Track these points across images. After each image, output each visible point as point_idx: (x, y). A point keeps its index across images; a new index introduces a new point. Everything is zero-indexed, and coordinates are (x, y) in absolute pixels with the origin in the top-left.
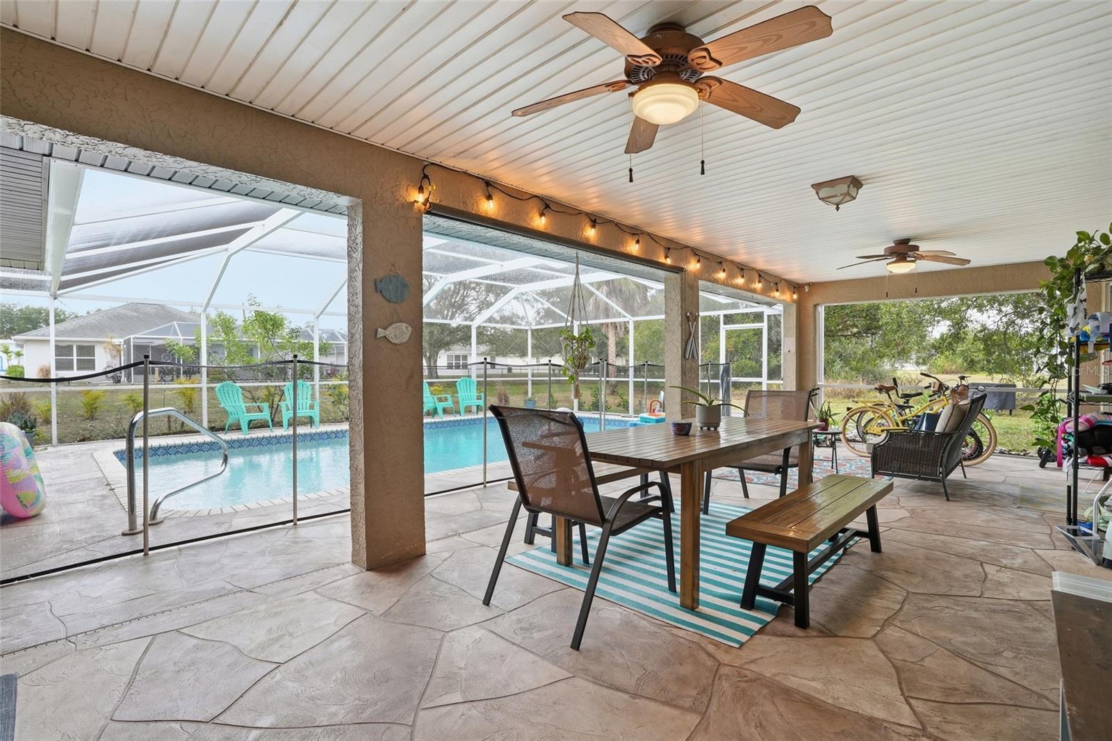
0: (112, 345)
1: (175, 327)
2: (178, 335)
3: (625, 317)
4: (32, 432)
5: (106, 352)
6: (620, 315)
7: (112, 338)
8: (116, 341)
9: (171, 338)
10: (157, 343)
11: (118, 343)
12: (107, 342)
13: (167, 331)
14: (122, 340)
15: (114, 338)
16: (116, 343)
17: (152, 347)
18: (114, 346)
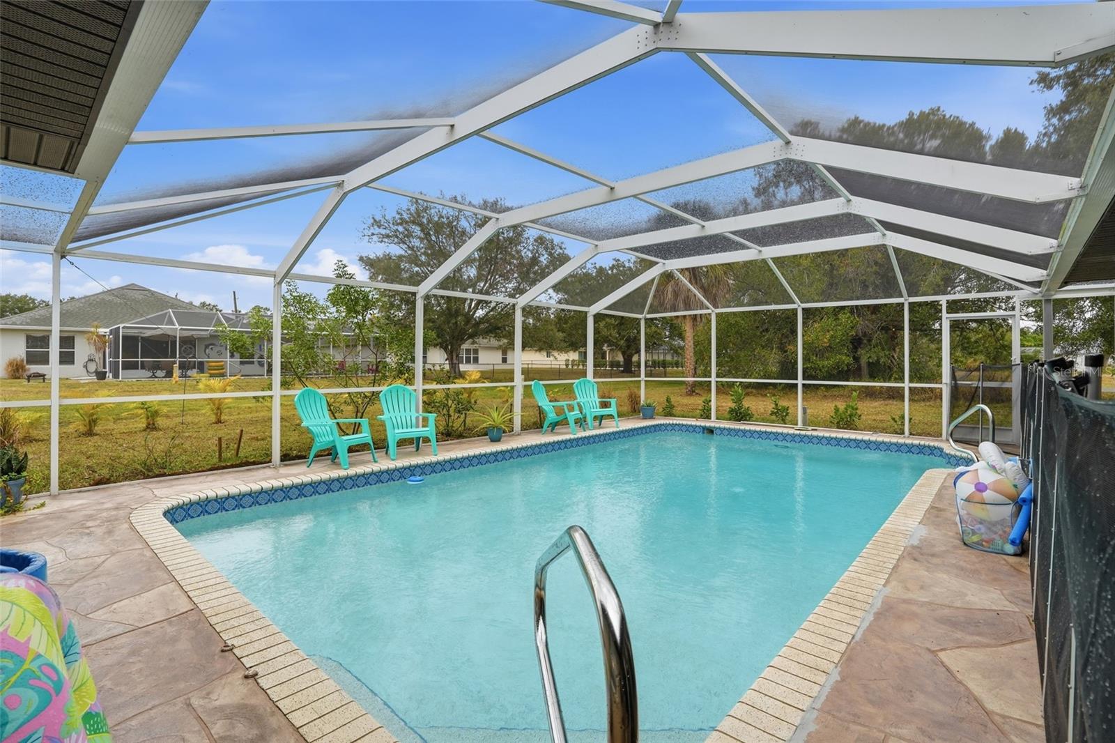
0: (97, 336)
1: (170, 316)
2: (174, 325)
3: (708, 309)
4: (19, 478)
5: (89, 343)
6: (702, 306)
7: (97, 327)
8: (102, 331)
9: (165, 328)
10: (148, 333)
11: (103, 333)
12: (91, 332)
13: (160, 320)
14: (108, 330)
15: (100, 327)
16: (101, 333)
17: (142, 338)
18: (98, 336)
